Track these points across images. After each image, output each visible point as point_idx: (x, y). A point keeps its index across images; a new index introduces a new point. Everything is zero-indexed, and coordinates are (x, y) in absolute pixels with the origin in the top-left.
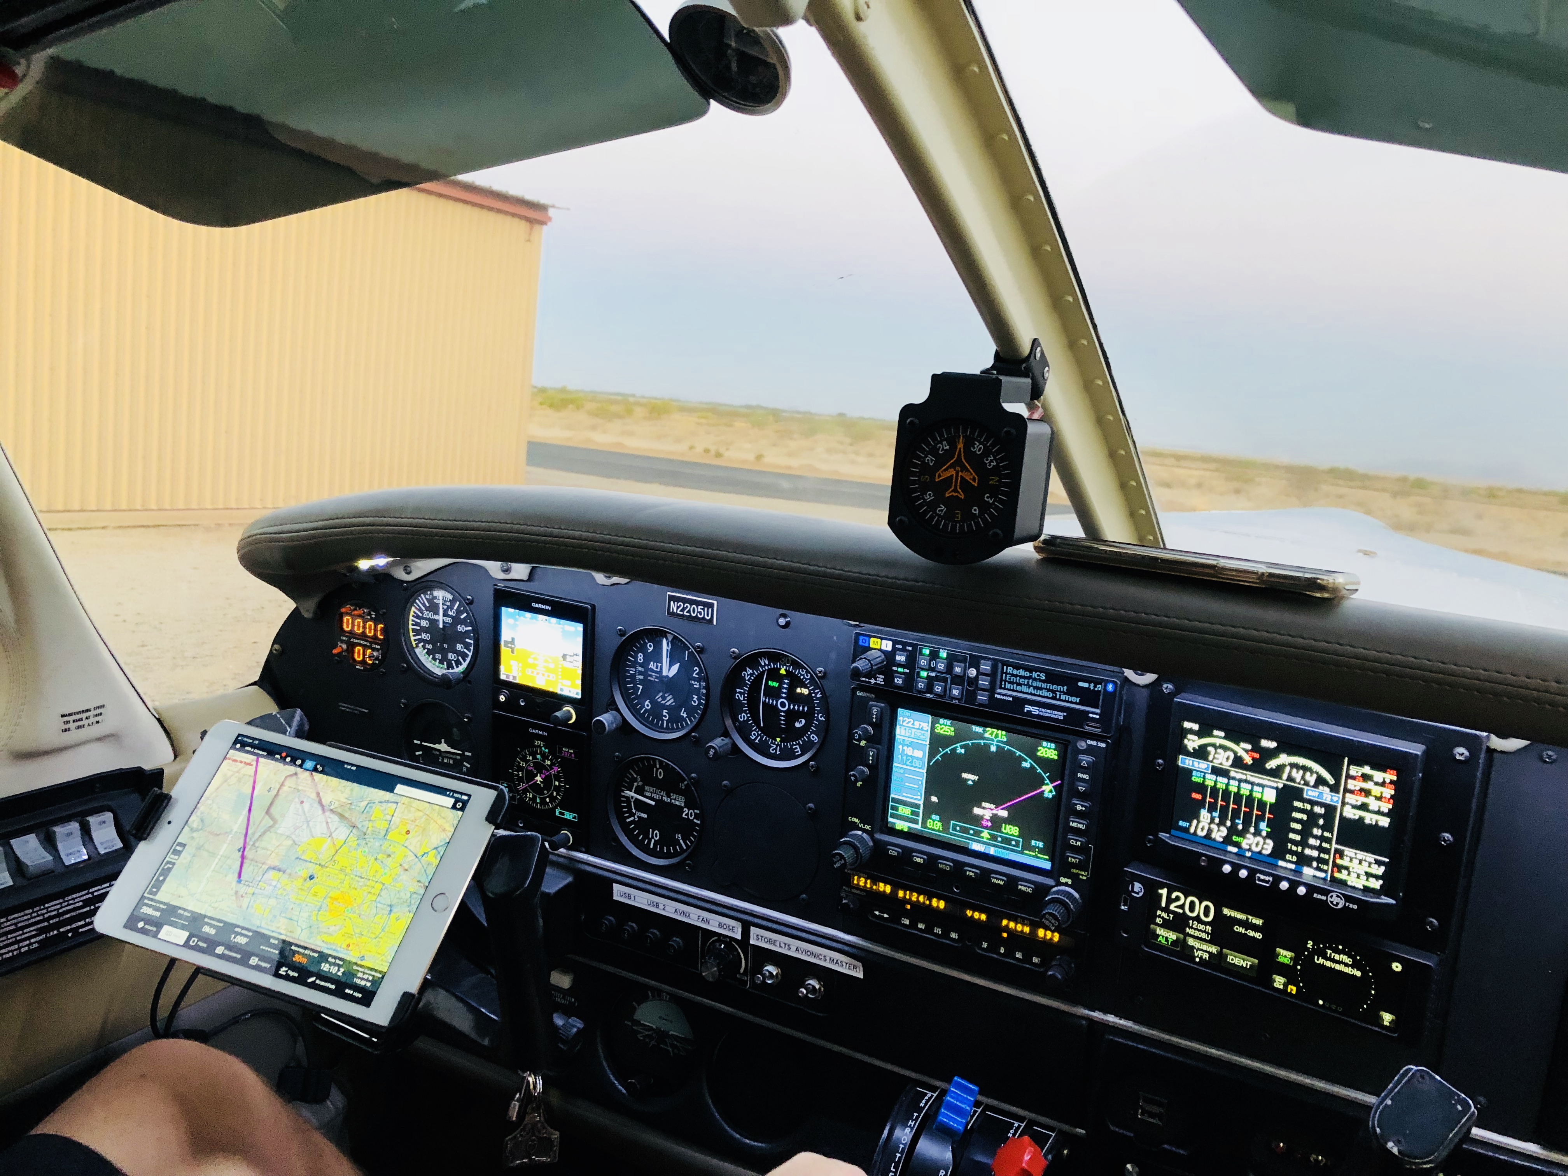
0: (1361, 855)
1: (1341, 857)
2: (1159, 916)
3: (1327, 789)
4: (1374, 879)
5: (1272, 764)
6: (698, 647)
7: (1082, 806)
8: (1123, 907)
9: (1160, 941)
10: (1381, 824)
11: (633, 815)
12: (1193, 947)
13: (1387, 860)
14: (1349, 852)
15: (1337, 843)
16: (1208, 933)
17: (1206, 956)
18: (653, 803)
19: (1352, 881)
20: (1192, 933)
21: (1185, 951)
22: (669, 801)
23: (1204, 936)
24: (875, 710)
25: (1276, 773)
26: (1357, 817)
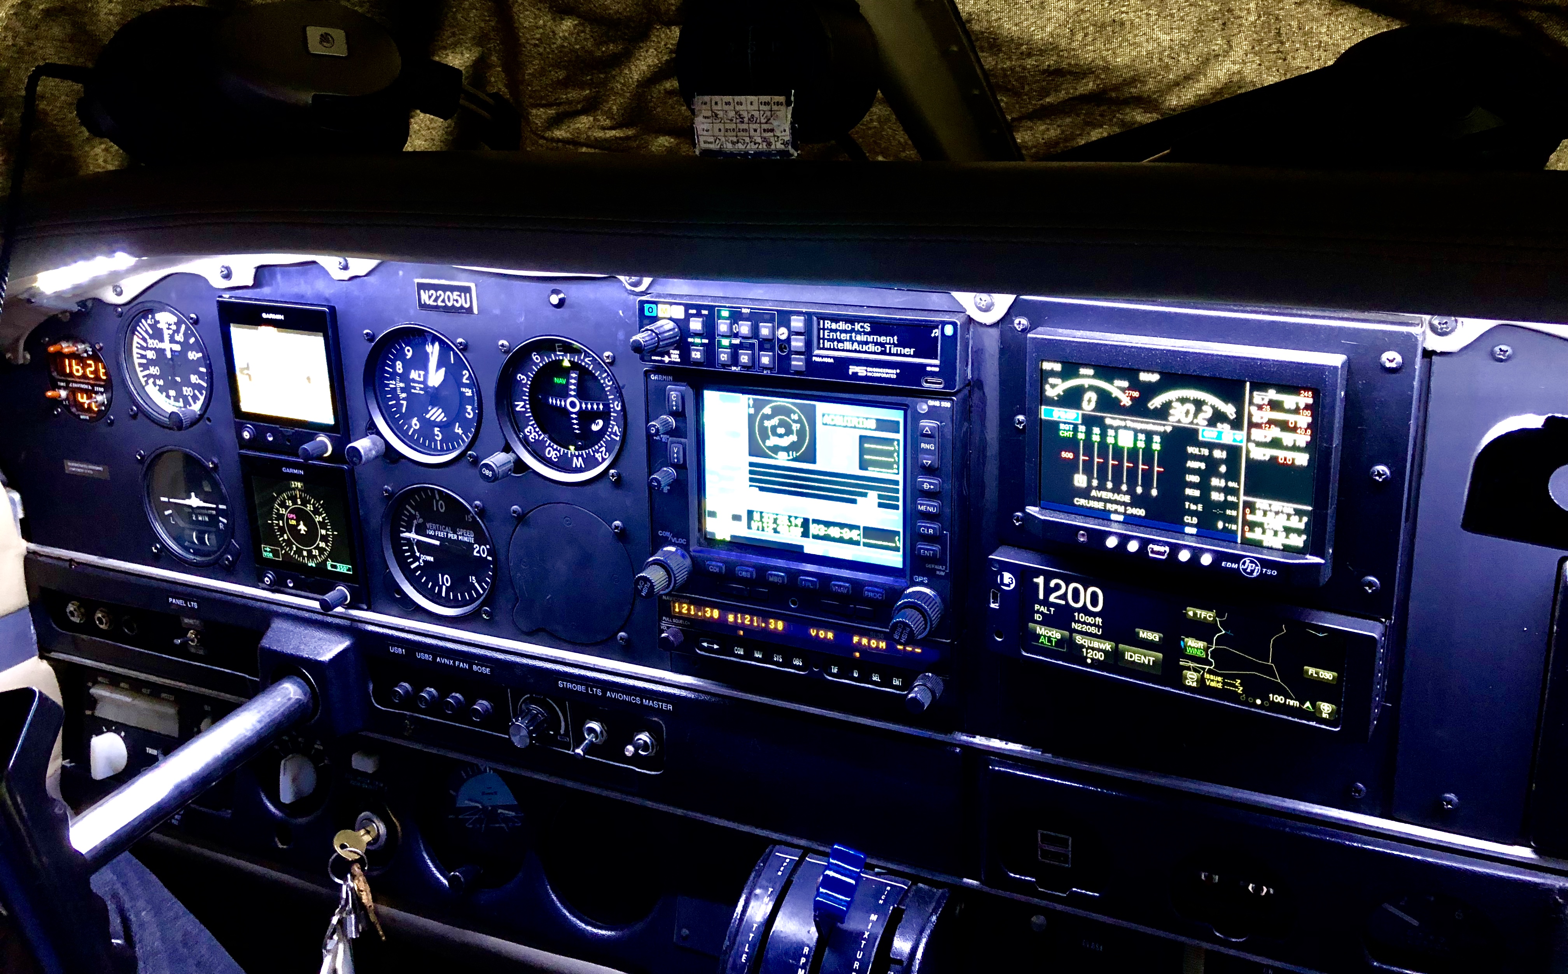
0: (1277, 505)
1: (1253, 512)
2: (1038, 612)
3: (1226, 427)
4: (1296, 535)
5: (1156, 402)
6: (461, 344)
7: (930, 484)
8: (992, 605)
9: (1042, 643)
10: (1298, 463)
11: (417, 559)
12: (1082, 646)
13: (1310, 508)
14: (1261, 503)
15: (1245, 494)
16: (1098, 626)
17: (1100, 656)
18: (437, 543)
19: (1269, 540)
20: (1079, 629)
21: (1074, 652)
22: (456, 537)
23: (1093, 630)
24: (673, 394)
25: (1162, 413)
26: (1267, 458)
